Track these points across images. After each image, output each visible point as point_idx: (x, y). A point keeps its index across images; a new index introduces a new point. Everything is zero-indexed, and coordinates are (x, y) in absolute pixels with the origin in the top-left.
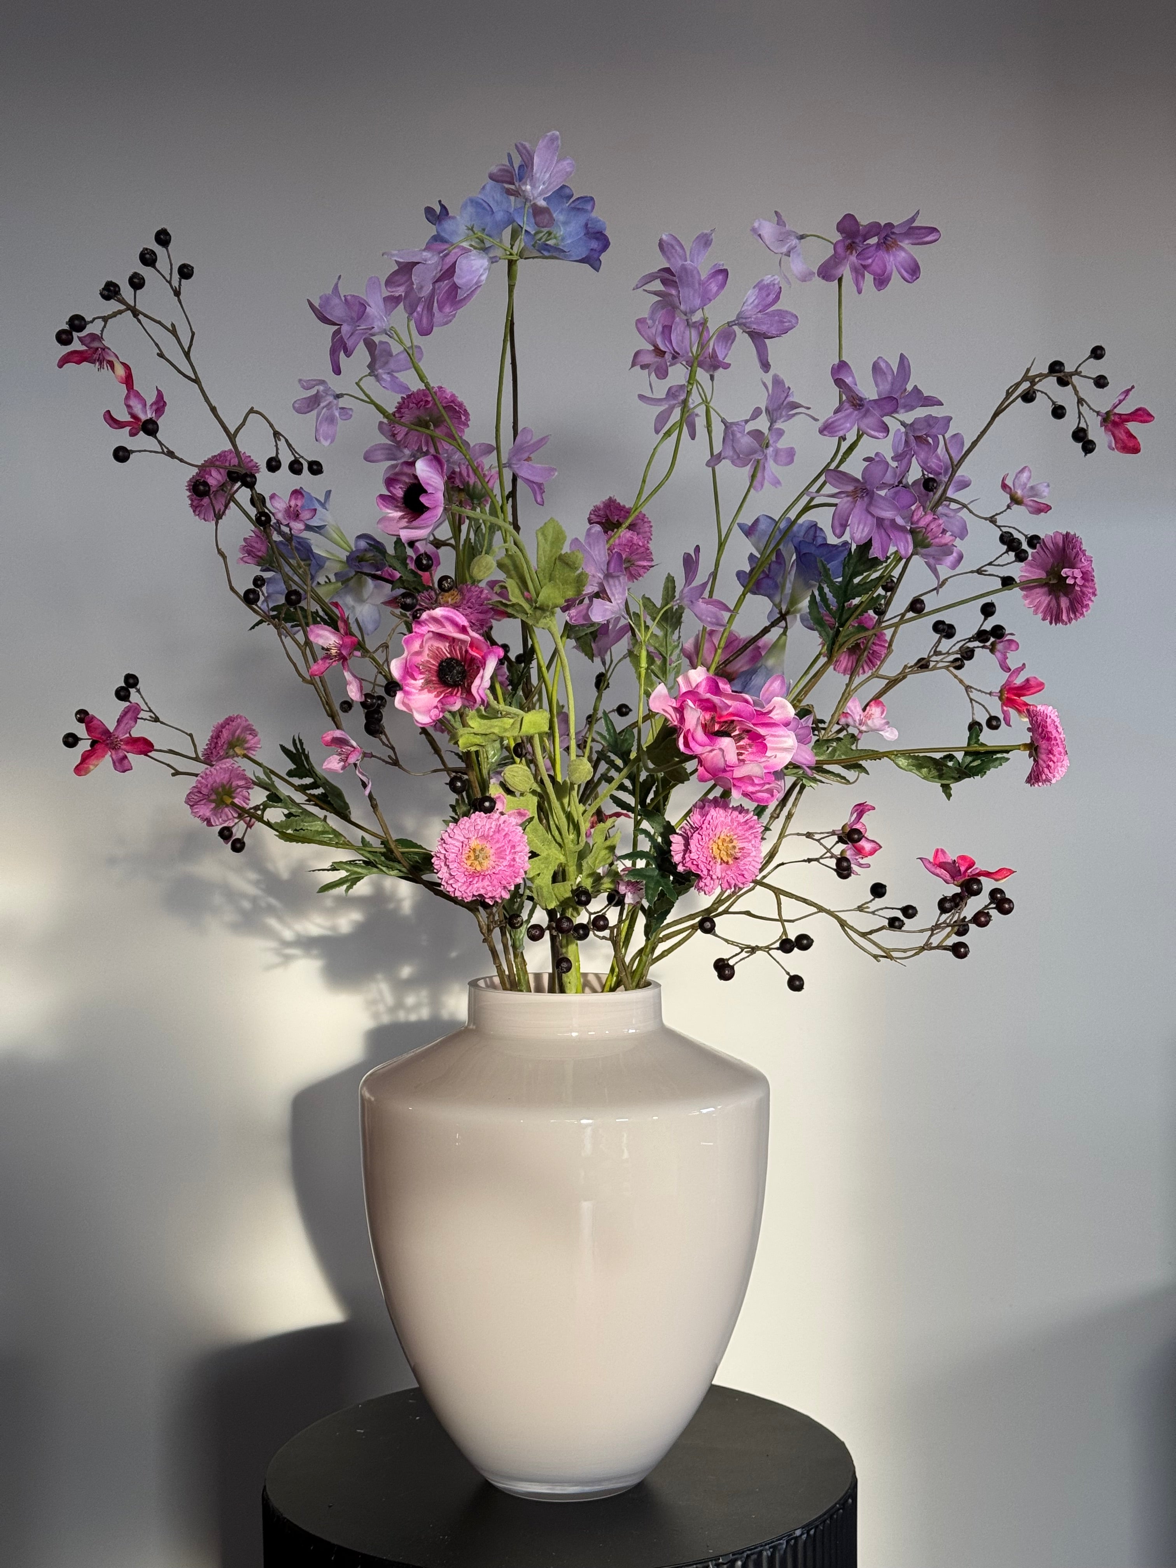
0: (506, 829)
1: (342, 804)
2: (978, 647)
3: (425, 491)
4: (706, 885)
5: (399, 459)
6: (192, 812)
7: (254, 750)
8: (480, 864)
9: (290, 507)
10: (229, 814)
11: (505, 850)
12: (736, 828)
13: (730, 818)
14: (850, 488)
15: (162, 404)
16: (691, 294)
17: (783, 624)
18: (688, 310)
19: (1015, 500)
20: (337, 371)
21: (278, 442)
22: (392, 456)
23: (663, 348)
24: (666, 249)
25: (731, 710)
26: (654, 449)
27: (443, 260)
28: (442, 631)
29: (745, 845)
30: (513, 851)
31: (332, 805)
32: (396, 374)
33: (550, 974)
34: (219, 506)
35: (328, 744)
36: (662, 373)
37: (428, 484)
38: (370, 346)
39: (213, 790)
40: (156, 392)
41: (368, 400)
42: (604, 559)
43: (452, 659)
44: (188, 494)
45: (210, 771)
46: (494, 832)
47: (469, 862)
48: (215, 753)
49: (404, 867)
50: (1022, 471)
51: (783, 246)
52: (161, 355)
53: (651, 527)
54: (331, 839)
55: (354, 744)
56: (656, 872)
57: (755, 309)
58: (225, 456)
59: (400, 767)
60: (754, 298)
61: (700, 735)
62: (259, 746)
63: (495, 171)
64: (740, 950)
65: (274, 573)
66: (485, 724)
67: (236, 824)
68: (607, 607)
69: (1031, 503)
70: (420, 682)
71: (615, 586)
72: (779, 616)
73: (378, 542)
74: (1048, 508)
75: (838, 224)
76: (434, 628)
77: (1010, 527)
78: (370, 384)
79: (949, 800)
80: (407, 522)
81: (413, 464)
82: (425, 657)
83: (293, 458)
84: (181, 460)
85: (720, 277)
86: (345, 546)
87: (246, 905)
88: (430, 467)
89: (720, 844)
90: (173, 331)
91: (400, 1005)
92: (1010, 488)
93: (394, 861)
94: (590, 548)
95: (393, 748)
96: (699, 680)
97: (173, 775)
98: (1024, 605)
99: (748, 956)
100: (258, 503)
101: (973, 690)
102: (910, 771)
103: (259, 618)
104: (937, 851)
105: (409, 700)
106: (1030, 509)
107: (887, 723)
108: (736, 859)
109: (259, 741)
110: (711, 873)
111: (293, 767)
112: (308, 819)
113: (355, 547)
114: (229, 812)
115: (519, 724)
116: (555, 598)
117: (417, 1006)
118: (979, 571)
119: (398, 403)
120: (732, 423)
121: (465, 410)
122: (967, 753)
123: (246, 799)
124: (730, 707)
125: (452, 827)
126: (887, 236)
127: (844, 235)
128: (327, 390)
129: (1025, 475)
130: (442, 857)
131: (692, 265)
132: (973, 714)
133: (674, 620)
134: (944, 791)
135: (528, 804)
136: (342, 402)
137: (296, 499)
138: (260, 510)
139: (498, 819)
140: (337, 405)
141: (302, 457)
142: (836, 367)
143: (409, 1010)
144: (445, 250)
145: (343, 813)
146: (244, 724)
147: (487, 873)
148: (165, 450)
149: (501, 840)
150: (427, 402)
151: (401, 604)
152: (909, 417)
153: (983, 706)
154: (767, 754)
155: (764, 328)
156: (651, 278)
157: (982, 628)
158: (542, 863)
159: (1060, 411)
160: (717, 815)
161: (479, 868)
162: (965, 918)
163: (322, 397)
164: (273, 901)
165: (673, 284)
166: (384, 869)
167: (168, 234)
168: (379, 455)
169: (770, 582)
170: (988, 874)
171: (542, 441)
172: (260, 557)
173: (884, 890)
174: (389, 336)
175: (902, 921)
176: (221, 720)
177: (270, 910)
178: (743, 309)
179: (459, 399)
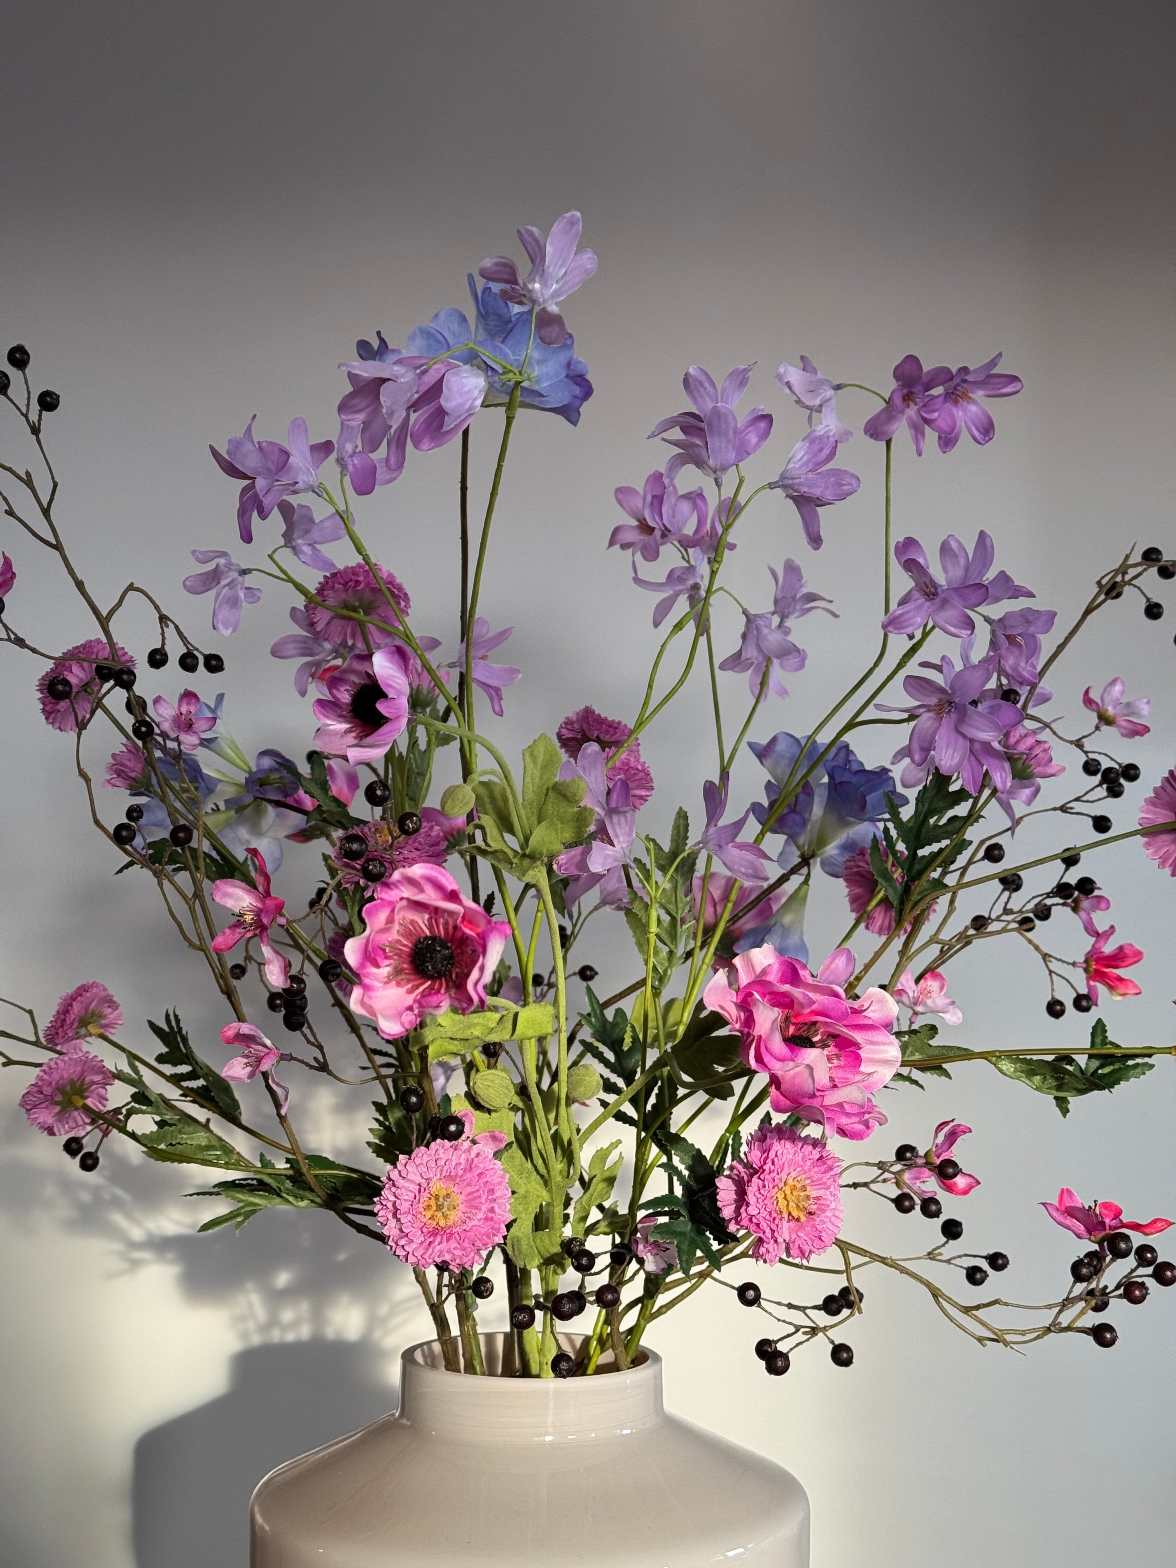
0: (481, 1166)
1: (230, 1101)
2: (1058, 904)
3: (385, 696)
4: (768, 1251)
5: (317, 654)
6: (29, 1118)
7: (113, 1028)
8: (445, 1217)
9: (181, 714)
10: (79, 1118)
11: (480, 1197)
12: (810, 1170)
13: (801, 1155)
14: (933, 701)
15: (9, 575)
16: (723, 446)
17: (804, 870)
18: (719, 467)
19: (1105, 719)
20: (247, 537)
21: (165, 629)
22: (308, 651)
23: (651, 523)
24: (692, 386)
25: (814, 1007)
26: (662, 646)
27: (420, 379)
28: (420, 897)
29: (820, 1193)
30: (490, 1197)
31: (217, 1103)
32: (318, 546)
33: (506, 1334)
34: (83, 711)
35: (229, 1042)
36: (651, 554)
37: (390, 686)
38: (286, 510)
39: (60, 1089)
40: (3, 560)
41: (284, 577)
42: (602, 788)
43: (434, 938)
44: (40, 695)
45: (56, 1063)
46: (465, 1170)
47: (429, 1214)
48: (61, 1034)
49: (319, 1196)
50: (1113, 682)
51: (817, 396)
52: (10, 513)
53: (639, 745)
54: (218, 1158)
55: (268, 1042)
56: (689, 1226)
57: (804, 468)
58: (90, 647)
59: (330, 1073)
60: (803, 453)
61: (777, 1044)
62: (120, 1022)
63: (489, 265)
64: (794, 1330)
65: (149, 799)
66: (460, 1022)
67: (88, 1133)
68: (608, 852)
69: (1125, 724)
70: (385, 971)
71: (620, 824)
72: (800, 860)
73: (288, 760)
74: (1147, 729)
75: (897, 368)
76: (407, 892)
77: (1100, 753)
78: (285, 557)
79: (1065, 1116)
80: (356, 738)
81: (368, 657)
82: (394, 935)
83: (185, 651)
84: (34, 651)
85: (763, 425)
86: (241, 764)
87: (85, 1197)
88: (392, 662)
89: (788, 1192)
90: (28, 481)
91: (273, 1322)
92: (1097, 704)
93: (304, 1189)
94: (585, 773)
95: (320, 1048)
96: (766, 963)
97: (5, 1065)
98: (1147, 856)
99: (808, 1340)
100: (136, 709)
101: (1052, 959)
102: (1018, 1078)
103: (129, 859)
104: (1062, 1191)
105: (370, 998)
106: (1123, 731)
107: (953, 1003)
108: (811, 1213)
109: (120, 1015)
110: (776, 1234)
111: (165, 1050)
112: (188, 1129)
113: (258, 766)
114: (80, 1117)
115: (511, 1022)
116: (551, 843)
117: (296, 1324)
118: (1064, 809)
119: (320, 583)
120: (756, 616)
121: (406, 595)
122: (1091, 1057)
123: (103, 1099)
124: (814, 1002)
125: (404, 1162)
126: (958, 385)
127: (900, 383)
128: (229, 565)
129: (1118, 688)
130: (390, 1205)
131: (724, 407)
132: (1053, 990)
133: (686, 868)
134: (1058, 1105)
135: (502, 1123)
136: (250, 580)
137: (189, 704)
138: (140, 719)
139: (469, 1150)
140: (243, 583)
141: (197, 649)
142: (901, 545)
143: (285, 1328)
144: (423, 365)
145: (231, 1115)
146: (103, 994)
147: (454, 1230)
148: (13, 637)
149: (474, 1182)
150: (358, 582)
151: (346, 851)
152: (997, 610)
153: (1067, 981)
154: (862, 1069)
155: (817, 492)
156: (670, 424)
157: (1063, 881)
158: (520, 1204)
159: (1155, 610)
160: (782, 1149)
161: (442, 1223)
162: (1106, 1287)
163: (223, 573)
164: (119, 1192)
165: (700, 432)
166: (291, 1199)
167: (26, 353)
168: (291, 649)
169: (797, 818)
170: (1136, 1227)
171: (503, 635)
172: (134, 779)
173: (959, 1229)
174: (316, 493)
175: (985, 1272)
176: (71, 989)
177: (117, 1203)
178: (789, 467)
179: (398, 580)
